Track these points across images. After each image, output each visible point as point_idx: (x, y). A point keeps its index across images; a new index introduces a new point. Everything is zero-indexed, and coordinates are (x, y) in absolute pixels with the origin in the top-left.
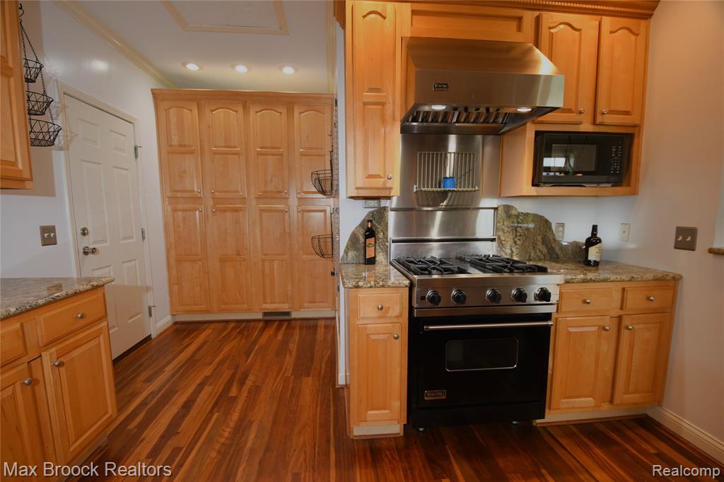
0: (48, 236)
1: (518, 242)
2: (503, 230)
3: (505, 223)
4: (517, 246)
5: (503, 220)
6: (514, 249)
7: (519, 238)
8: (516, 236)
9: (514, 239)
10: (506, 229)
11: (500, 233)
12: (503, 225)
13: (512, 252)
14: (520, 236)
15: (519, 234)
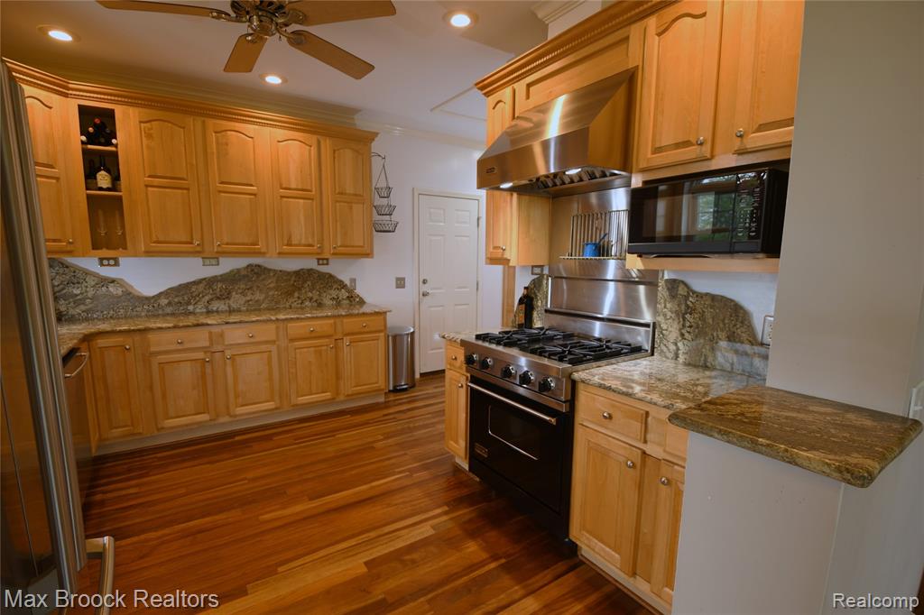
0: (400, 283)
1: (687, 335)
2: (665, 315)
3: (668, 305)
4: (686, 342)
5: (665, 300)
6: (680, 344)
7: (688, 329)
8: (684, 326)
9: (680, 330)
10: (669, 314)
11: (661, 319)
12: (665, 307)
13: (678, 349)
14: (690, 327)
15: (688, 324)
